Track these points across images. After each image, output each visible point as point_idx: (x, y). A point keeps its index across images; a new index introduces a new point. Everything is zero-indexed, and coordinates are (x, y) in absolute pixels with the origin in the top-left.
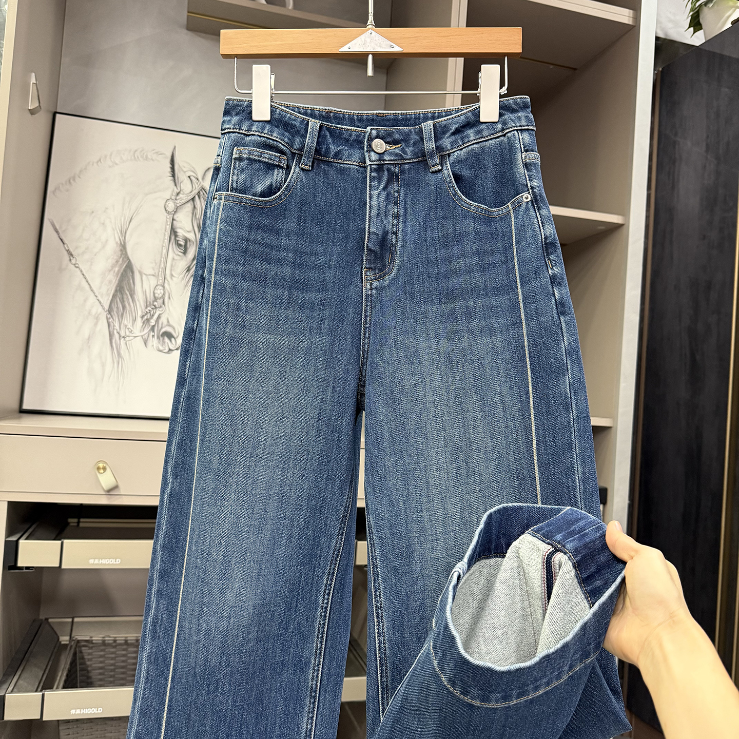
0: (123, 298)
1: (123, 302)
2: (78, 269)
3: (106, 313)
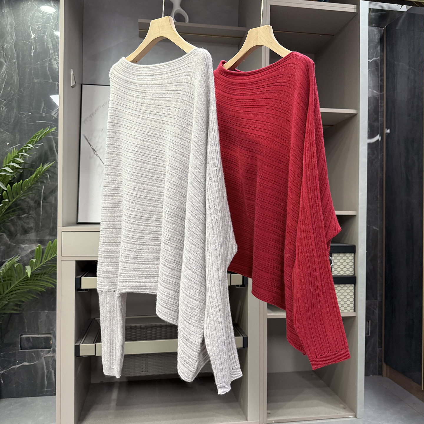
2: (98, 157)
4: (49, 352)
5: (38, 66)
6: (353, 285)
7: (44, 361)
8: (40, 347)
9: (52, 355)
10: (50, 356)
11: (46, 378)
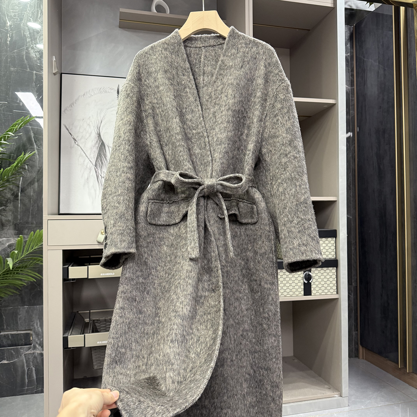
0: (101, 159)
1: (101, 161)
2: (79, 147)
3: (94, 167)
4: (30, 348)
5: (15, 55)
6: (335, 268)
7: (24, 358)
8: (20, 344)
9: (32, 352)
10: (30, 353)
11: (26, 376)
